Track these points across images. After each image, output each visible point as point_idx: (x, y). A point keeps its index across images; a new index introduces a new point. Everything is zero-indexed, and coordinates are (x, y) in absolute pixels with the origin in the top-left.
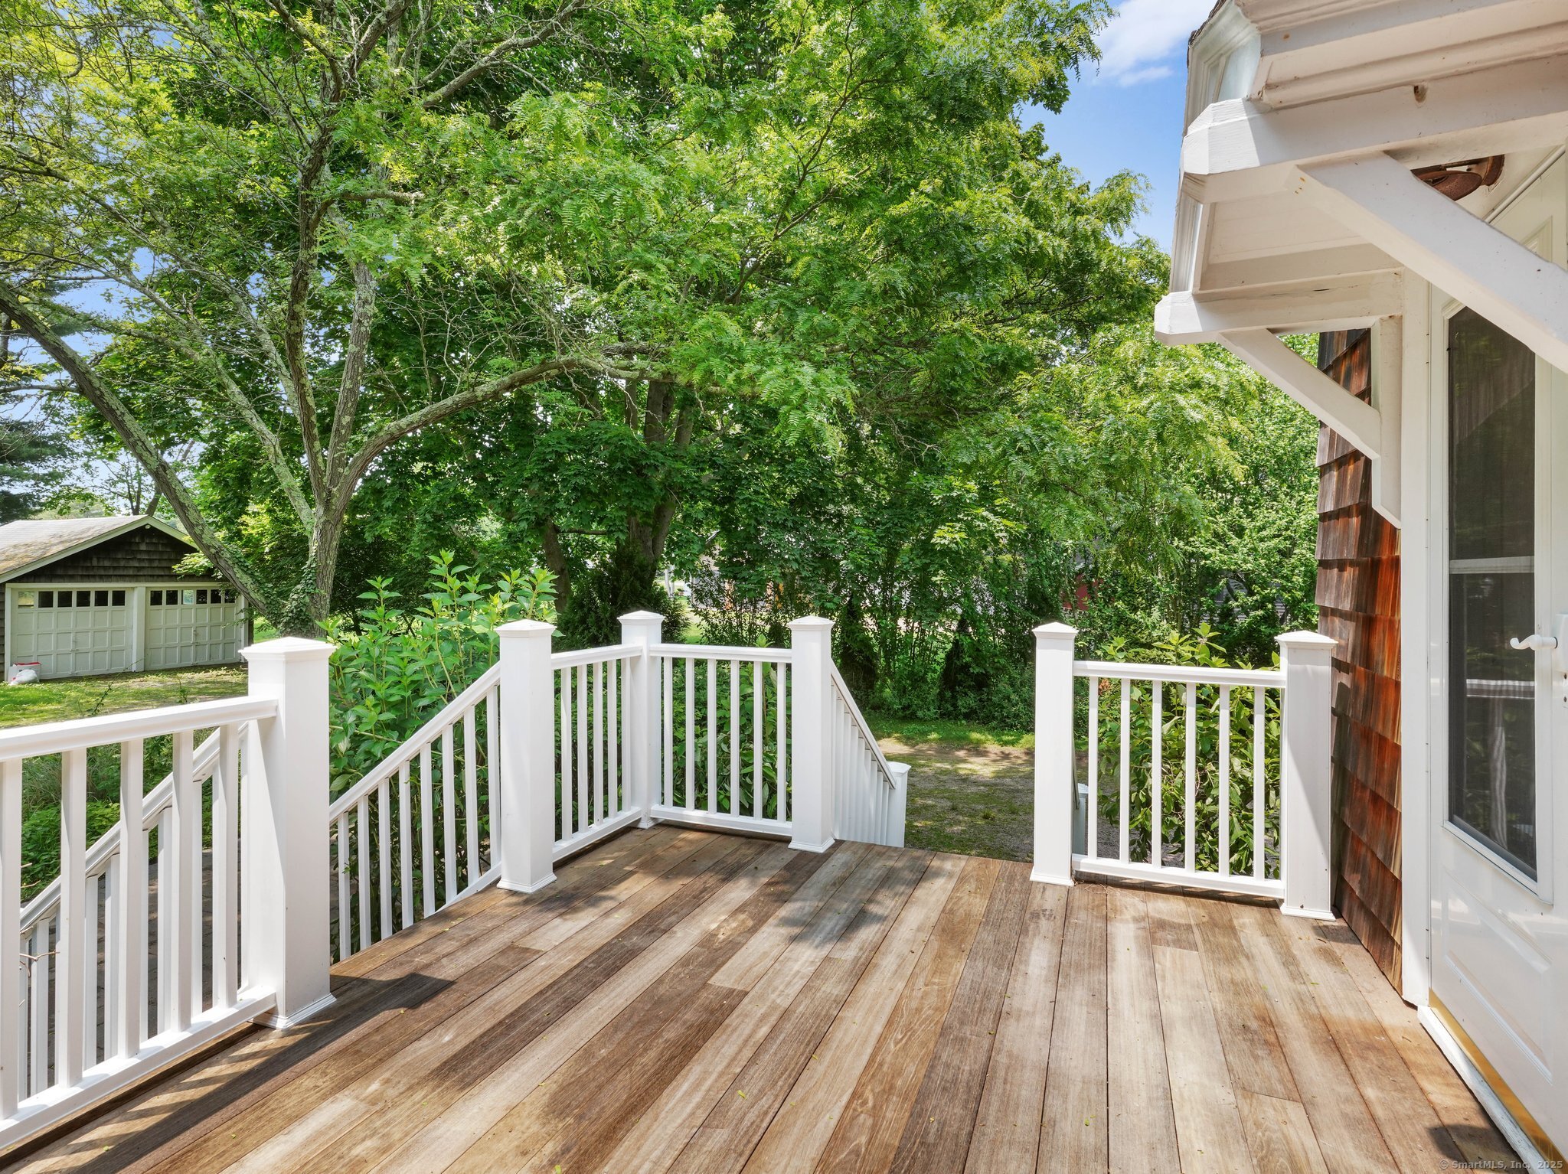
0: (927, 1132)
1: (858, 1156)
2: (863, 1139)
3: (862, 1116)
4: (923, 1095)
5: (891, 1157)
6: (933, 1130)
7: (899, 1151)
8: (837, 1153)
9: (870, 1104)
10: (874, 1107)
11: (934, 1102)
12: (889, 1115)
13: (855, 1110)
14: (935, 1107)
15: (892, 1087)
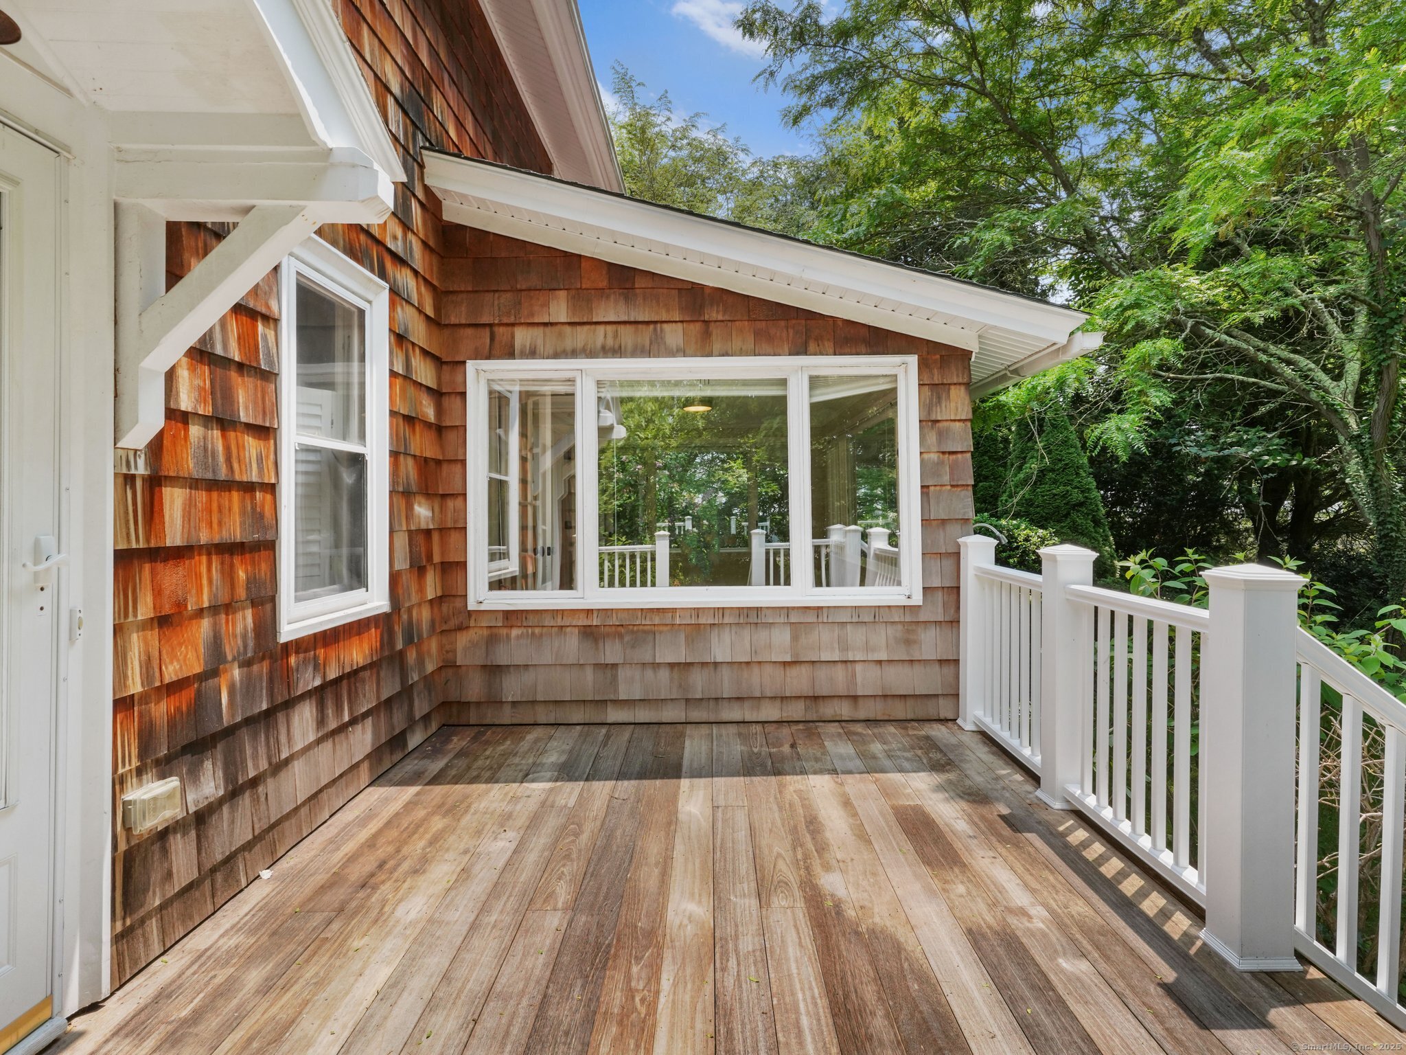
0: (583, 987)
1: (636, 957)
2: (635, 969)
3: (641, 987)
4: (589, 1022)
5: (610, 962)
6: (578, 989)
7: (604, 967)
8: (652, 954)
9: (637, 999)
10: (633, 998)
11: (578, 1016)
12: (618, 994)
13: (649, 991)
14: (577, 1010)
15: (620, 1023)
